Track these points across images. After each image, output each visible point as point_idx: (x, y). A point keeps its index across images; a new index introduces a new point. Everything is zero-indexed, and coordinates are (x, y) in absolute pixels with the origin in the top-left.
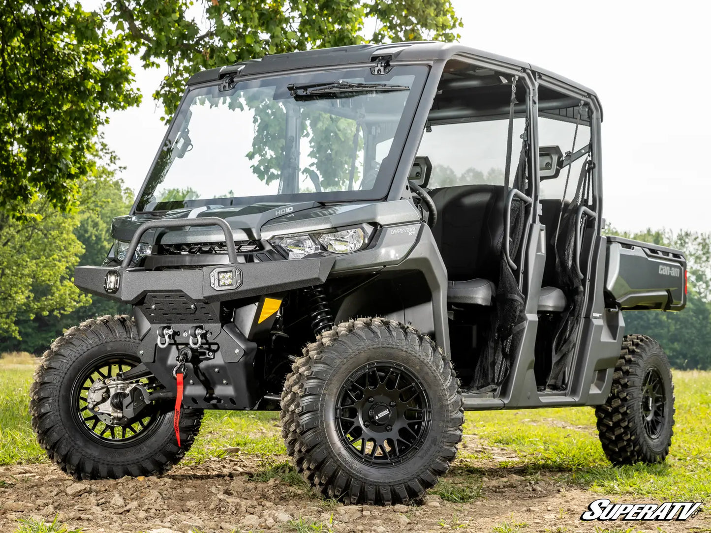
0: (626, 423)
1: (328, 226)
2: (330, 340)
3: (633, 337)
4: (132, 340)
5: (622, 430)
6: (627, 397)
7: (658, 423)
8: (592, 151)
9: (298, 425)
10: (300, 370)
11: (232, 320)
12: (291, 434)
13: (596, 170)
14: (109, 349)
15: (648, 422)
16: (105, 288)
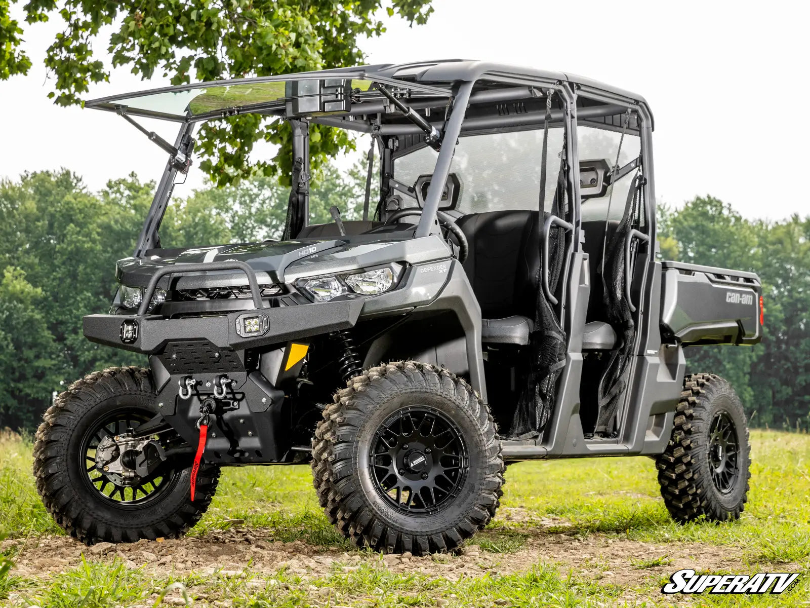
0: (691, 475)
1: (355, 267)
2: (361, 386)
3: (698, 376)
4: (143, 393)
5: (687, 483)
6: (691, 445)
7: (730, 475)
8: (642, 164)
9: (331, 474)
10: (332, 417)
11: (257, 368)
12: (324, 483)
13: (647, 186)
14: (118, 403)
15: (717, 475)
16: (122, 338)
